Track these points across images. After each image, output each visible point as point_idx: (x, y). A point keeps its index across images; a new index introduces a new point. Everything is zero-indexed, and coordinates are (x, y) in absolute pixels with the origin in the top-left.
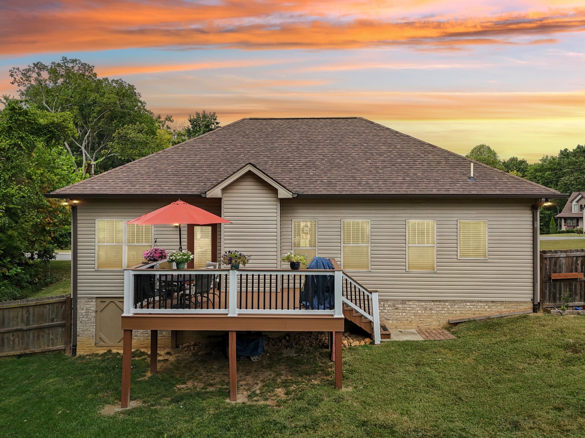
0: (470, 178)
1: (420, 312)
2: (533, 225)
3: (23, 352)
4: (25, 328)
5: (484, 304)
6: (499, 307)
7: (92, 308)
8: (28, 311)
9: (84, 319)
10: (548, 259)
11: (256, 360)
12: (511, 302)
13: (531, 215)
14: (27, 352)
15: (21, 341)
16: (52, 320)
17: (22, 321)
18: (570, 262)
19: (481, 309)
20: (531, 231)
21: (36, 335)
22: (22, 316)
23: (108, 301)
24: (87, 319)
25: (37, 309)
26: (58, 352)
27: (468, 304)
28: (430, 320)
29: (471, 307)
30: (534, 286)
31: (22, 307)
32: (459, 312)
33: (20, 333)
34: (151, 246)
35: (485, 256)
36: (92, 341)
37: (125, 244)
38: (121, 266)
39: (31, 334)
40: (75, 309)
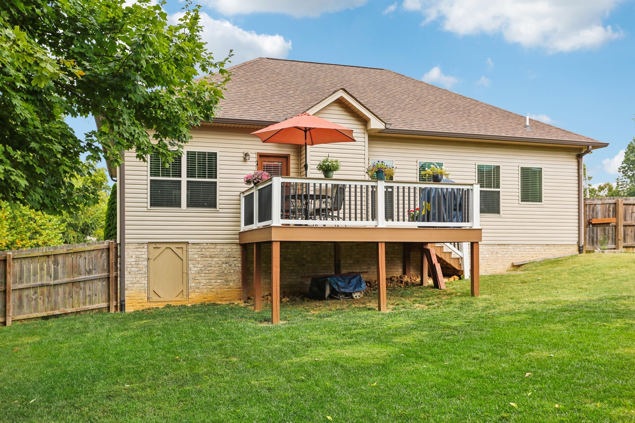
0: (526, 126)
1: (487, 256)
2: (579, 173)
3: (51, 313)
4: (52, 282)
5: (539, 248)
6: (552, 250)
7: (143, 256)
8: (56, 263)
9: (133, 269)
10: (588, 206)
11: (358, 297)
12: (561, 245)
13: (576, 164)
14: (57, 312)
15: (46, 299)
16: (90, 272)
17: (49, 274)
18: (604, 209)
19: (538, 252)
20: (577, 178)
21: (67, 292)
22: (49, 267)
23: (163, 246)
24: (137, 269)
25: (69, 259)
26: (97, 311)
27: (528, 247)
28: (496, 263)
29: (530, 250)
30: (579, 230)
31: (48, 256)
32: (520, 256)
33: (45, 289)
34: (216, 183)
35: (541, 201)
36: (144, 296)
37: (184, 179)
38: (179, 205)
39: (61, 290)
40: (122, 257)
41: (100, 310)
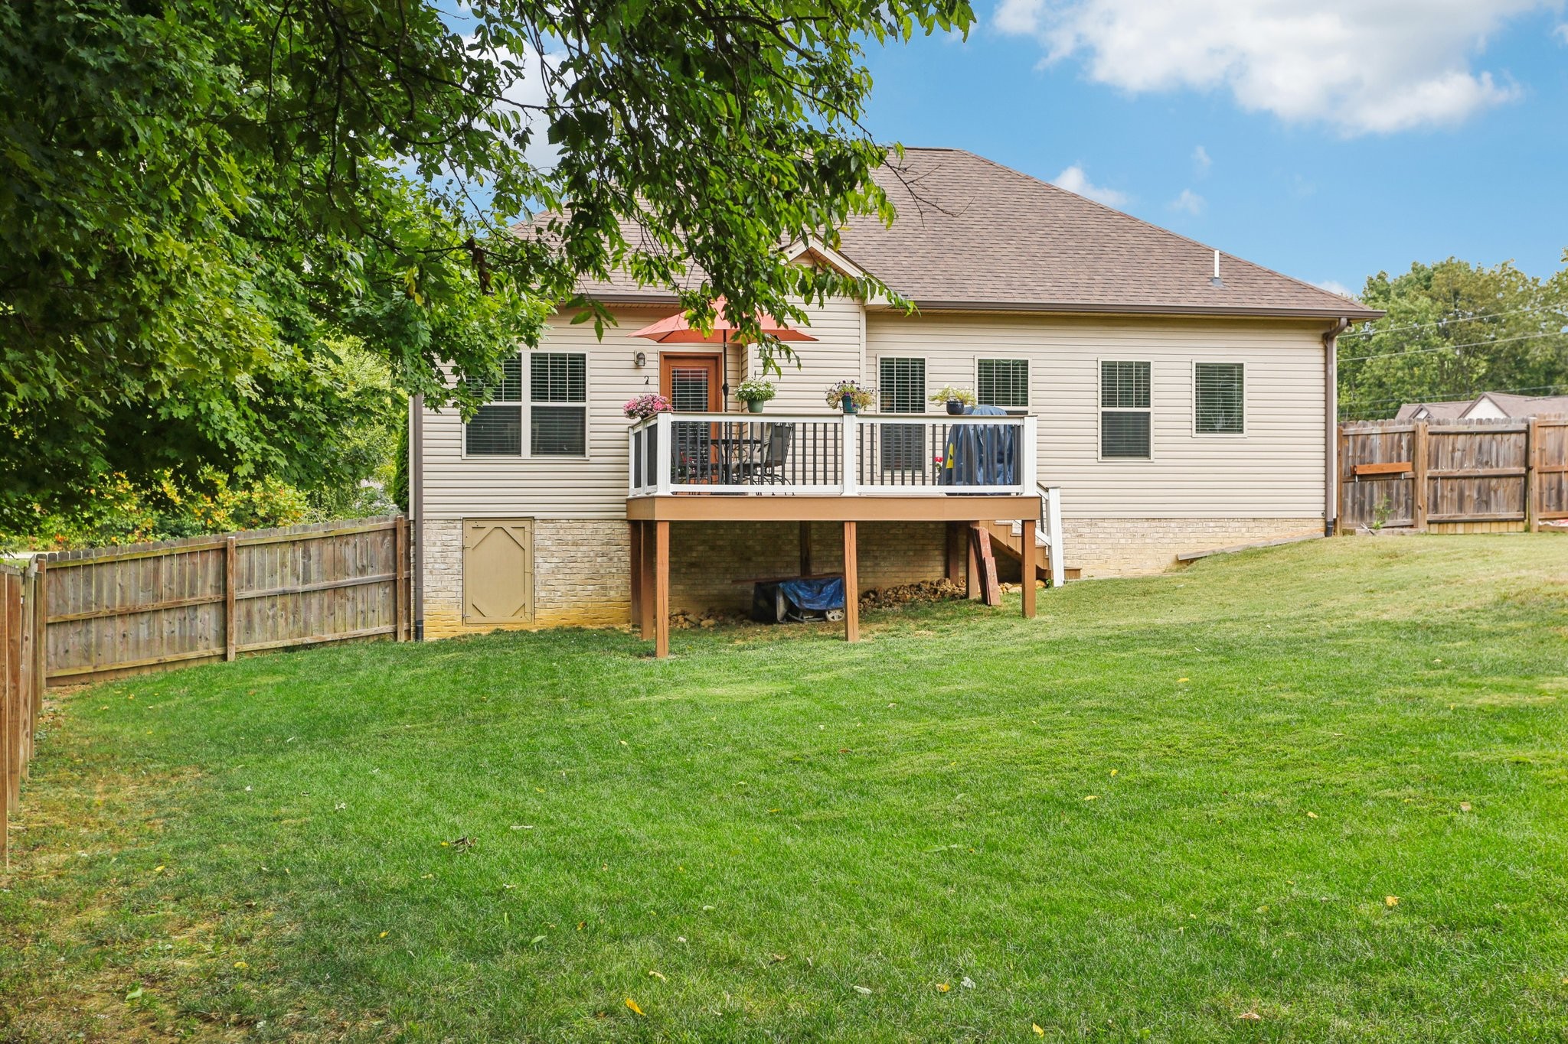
0: (1213, 279)
1: (1122, 541)
2: (1326, 371)
3: (298, 641)
4: (300, 588)
5: (1237, 524)
6: (1266, 530)
7: (454, 543)
8: (307, 554)
9: (437, 566)
10: (1351, 438)
11: (836, 619)
12: (1286, 519)
13: (1322, 353)
14: (308, 640)
15: (291, 617)
16: (363, 570)
17: (294, 573)
18: (1389, 444)
19: (1235, 534)
20: (1322, 382)
21: (326, 605)
22: (294, 562)
23: (490, 525)
24: (443, 567)
25: (328, 548)
26: (376, 639)
27: (1212, 524)
28: (1142, 556)
29: (1217, 529)
30: (1327, 489)
31: (294, 543)
32: (1194, 541)
33: (289, 599)
34: (584, 409)
35: (1241, 431)
36: (457, 613)
37: (526, 403)
38: (518, 451)
39: (315, 600)
40: (418, 544)
41: (380, 637)
